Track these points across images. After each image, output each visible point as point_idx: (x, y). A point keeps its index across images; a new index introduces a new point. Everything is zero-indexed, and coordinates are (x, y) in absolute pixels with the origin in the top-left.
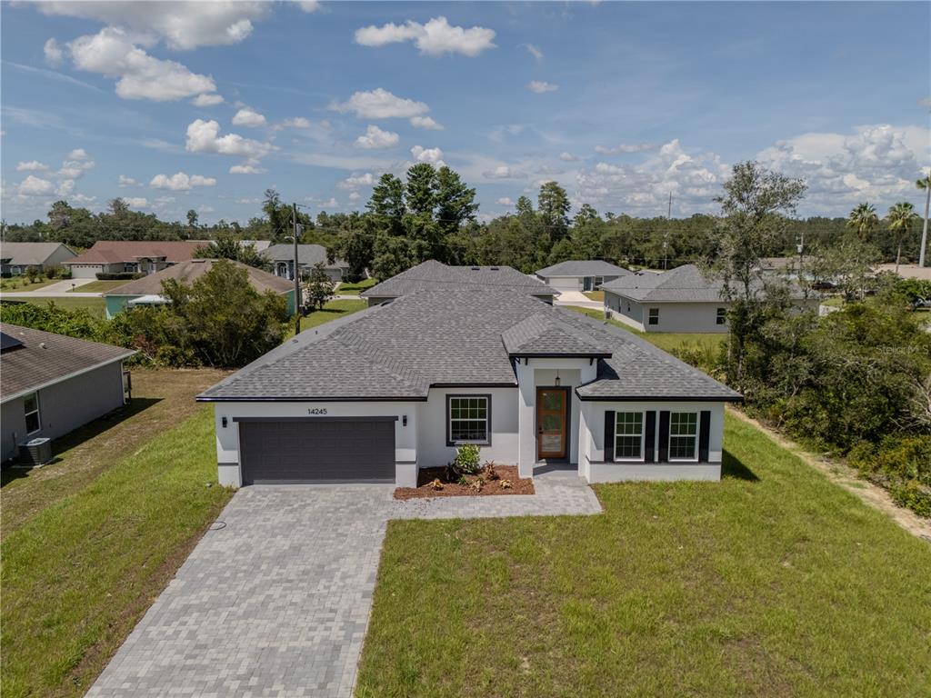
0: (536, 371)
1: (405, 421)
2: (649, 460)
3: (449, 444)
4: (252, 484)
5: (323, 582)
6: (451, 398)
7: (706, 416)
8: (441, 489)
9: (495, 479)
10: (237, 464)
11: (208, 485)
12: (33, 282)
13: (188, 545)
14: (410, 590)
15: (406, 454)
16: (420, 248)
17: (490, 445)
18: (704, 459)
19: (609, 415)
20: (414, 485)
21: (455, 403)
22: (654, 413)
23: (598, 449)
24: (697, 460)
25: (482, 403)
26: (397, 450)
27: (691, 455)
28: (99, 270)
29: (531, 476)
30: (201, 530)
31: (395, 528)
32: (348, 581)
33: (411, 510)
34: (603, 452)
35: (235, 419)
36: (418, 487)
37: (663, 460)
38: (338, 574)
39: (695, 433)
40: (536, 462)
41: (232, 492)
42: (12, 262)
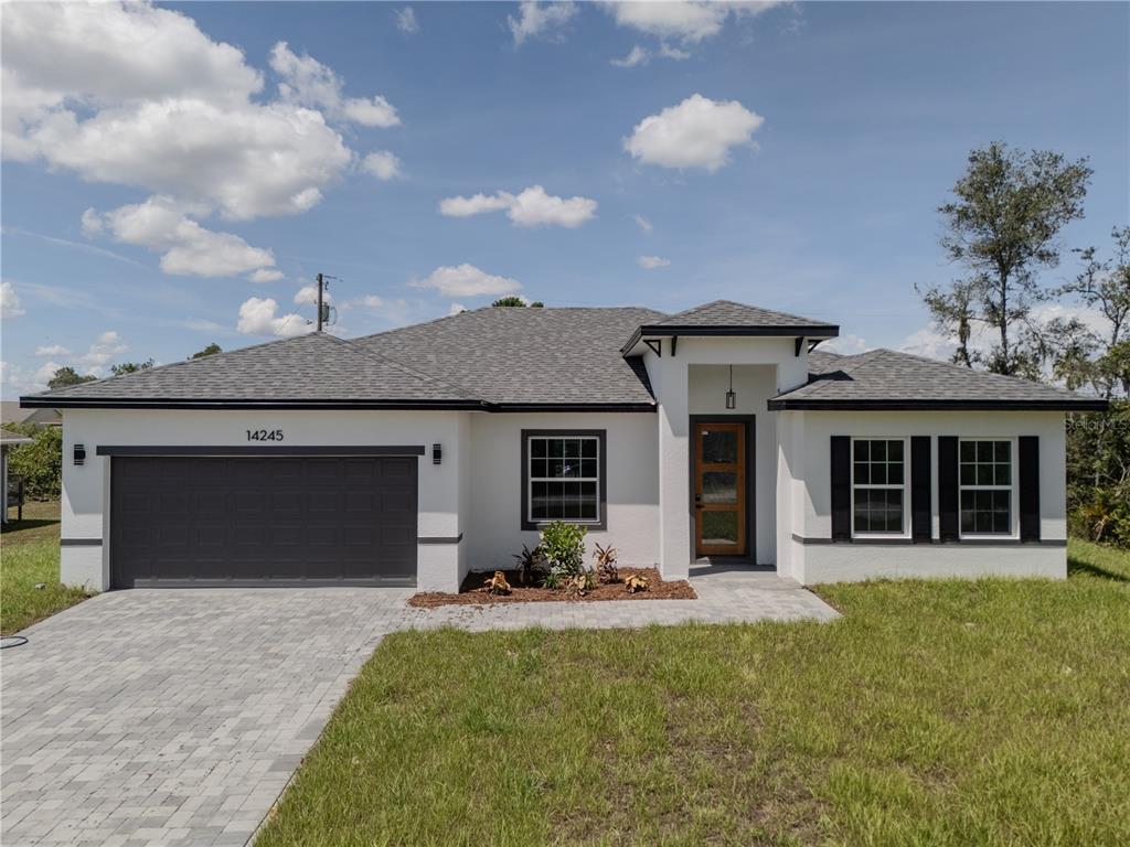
0: (691, 367)
1: (437, 454)
2: (922, 536)
3: (526, 526)
4: (129, 586)
5: (185, 738)
6: (530, 438)
7: (1030, 446)
8: (507, 593)
9: (616, 583)
10: (98, 542)
11: (39, 586)
14: (399, 749)
15: (439, 522)
17: (603, 527)
18: (1031, 535)
19: (839, 444)
20: (453, 587)
21: (538, 447)
22: (927, 440)
23: (819, 512)
24: (1016, 535)
25: (589, 448)
26: (420, 515)
27: (1004, 527)
29: (685, 577)
31: (397, 644)
32: (250, 736)
33: (440, 619)
34: (829, 519)
35: (101, 450)
36: (461, 591)
37: (949, 536)
38: (232, 723)
39: (1008, 482)
40: (691, 562)
41: (80, 596)
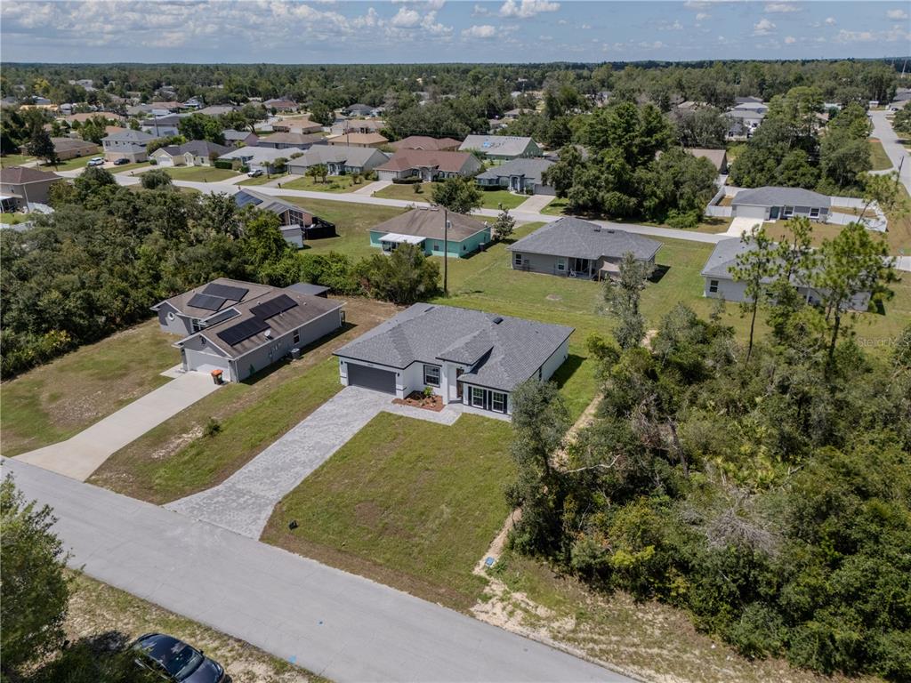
1: (398, 375)
2: (485, 408)
3: (424, 384)
4: (351, 385)
5: (346, 427)
6: (426, 366)
7: (506, 396)
8: (411, 402)
10: (346, 378)
11: (337, 383)
12: (355, 183)
14: (366, 435)
17: (439, 387)
19: (470, 388)
21: (426, 369)
22: (486, 391)
24: (503, 412)
25: (437, 371)
26: (396, 385)
27: (500, 410)
28: (394, 176)
29: (446, 404)
31: (380, 414)
34: (468, 401)
35: (346, 362)
36: (404, 399)
37: (490, 409)
38: (352, 426)
39: (502, 402)
41: (344, 387)
42: (346, 164)
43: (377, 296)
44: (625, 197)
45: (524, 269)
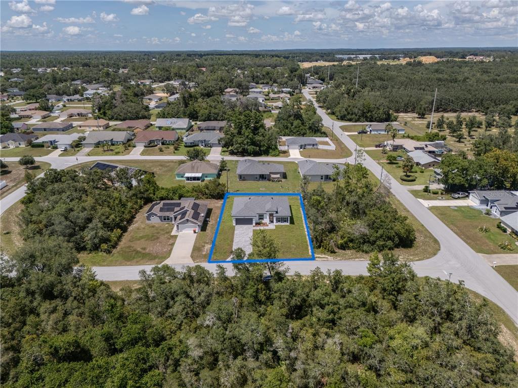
0: (269, 213)
1: (254, 218)
2: (281, 222)
3: (259, 220)
4: (237, 225)
6: (259, 215)
9: (264, 224)
10: (235, 223)
11: (232, 225)
12: (126, 150)
13: (234, 232)
15: (254, 222)
16: (248, 142)
17: (264, 220)
19: (277, 218)
22: (282, 218)
25: (263, 216)
27: (286, 222)
28: (144, 144)
29: (268, 224)
30: (234, 230)
31: (254, 230)
33: (255, 228)
34: (277, 222)
35: (235, 218)
36: (256, 225)
37: (283, 222)
41: (235, 226)
42: (113, 140)
43: (207, 198)
44: (255, 147)
45: (243, 180)
